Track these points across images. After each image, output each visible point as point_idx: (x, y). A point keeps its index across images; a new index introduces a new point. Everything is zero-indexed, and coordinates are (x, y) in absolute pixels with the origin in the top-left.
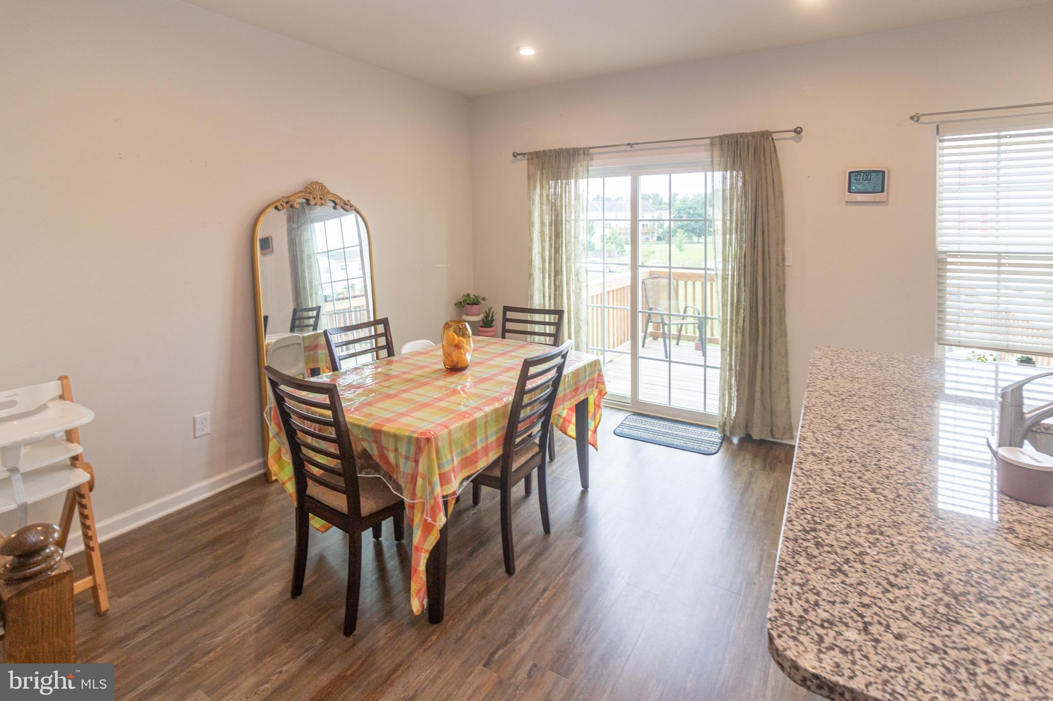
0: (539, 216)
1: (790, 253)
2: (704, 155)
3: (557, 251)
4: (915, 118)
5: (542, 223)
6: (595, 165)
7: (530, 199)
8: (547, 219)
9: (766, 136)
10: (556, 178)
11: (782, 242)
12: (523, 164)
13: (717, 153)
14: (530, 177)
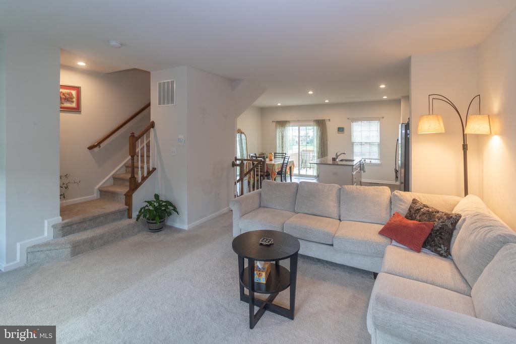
0: (278, 135)
1: (328, 142)
2: (312, 123)
3: (283, 142)
4: (348, 119)
5: (279, 137)
6: (291, 124)
7: (276, 131)
8: (280, 135)
9: (324, 120)
10: (282, 127)
11: (327, 140)
12: (274, 124)
13: (315, 123)
14: (276, 127)
